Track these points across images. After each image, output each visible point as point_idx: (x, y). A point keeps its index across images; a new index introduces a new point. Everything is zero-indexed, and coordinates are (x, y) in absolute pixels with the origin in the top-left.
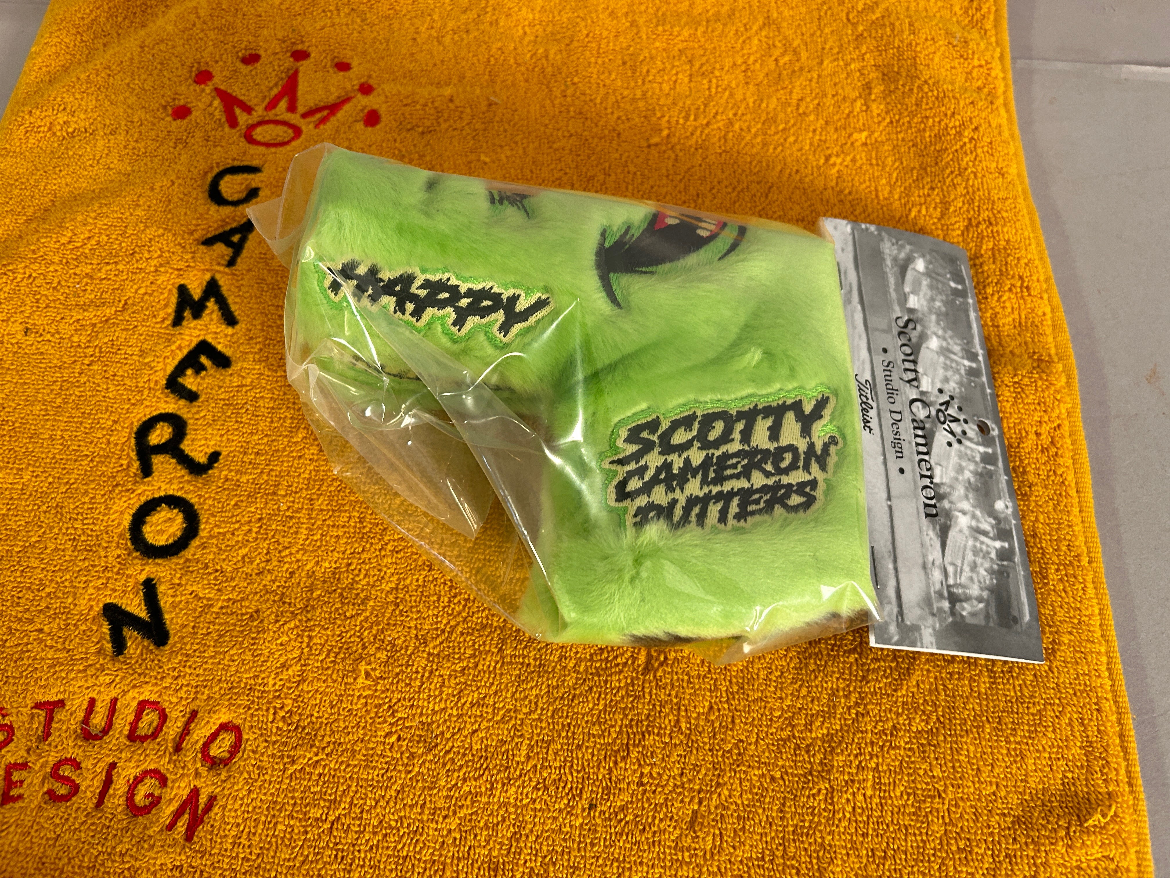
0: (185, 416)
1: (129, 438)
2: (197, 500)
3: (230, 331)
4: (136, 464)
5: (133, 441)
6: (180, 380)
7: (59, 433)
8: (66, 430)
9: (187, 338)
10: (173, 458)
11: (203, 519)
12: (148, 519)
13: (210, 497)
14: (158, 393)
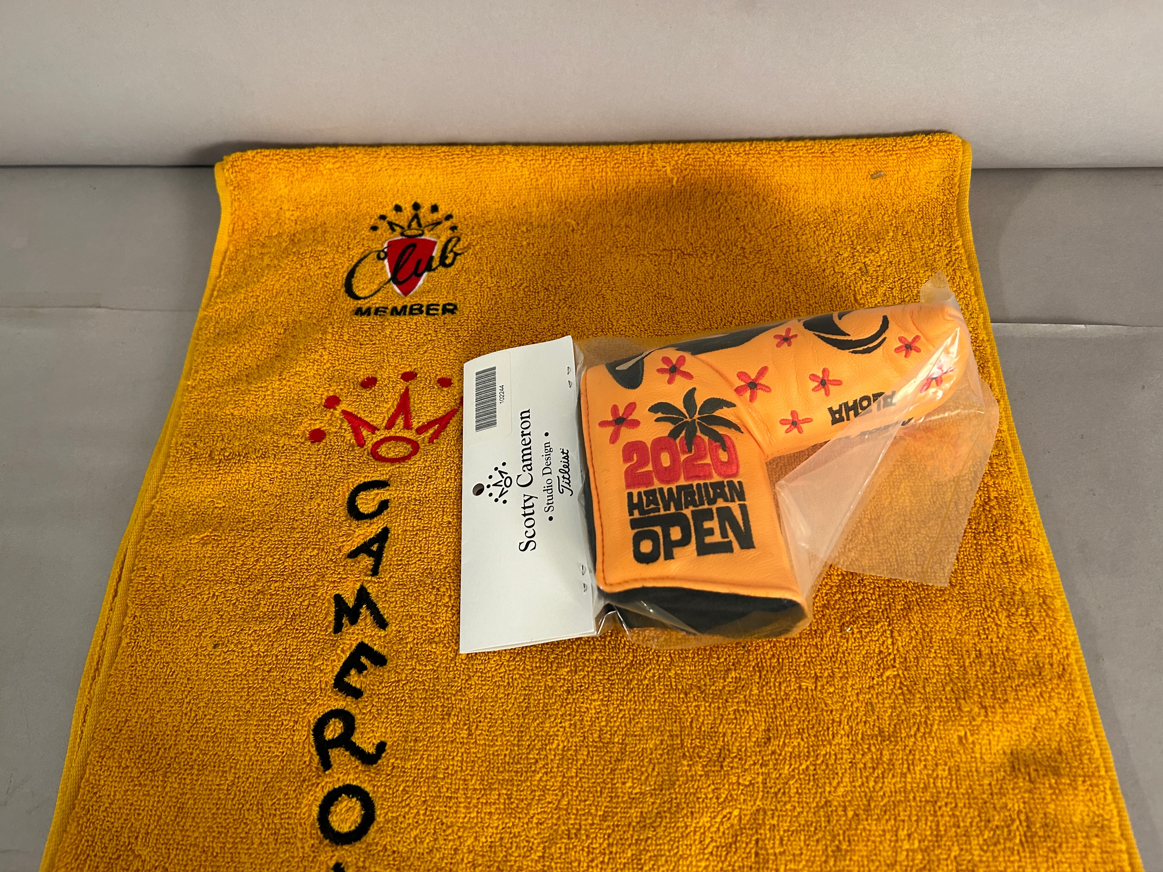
0: (353, 712)
1: (308, 735)
2: (371, 788)
3: (382, 633)
4: (316, 759)
5: (312, 737)
6: (346, 679)
7: (252, 736)
8: (258, 733)
9: (348, 642)
10: (347, 750)
11: (377, 805)
12: (333, 808)
13: (382, 785)
14: (329, 693)
